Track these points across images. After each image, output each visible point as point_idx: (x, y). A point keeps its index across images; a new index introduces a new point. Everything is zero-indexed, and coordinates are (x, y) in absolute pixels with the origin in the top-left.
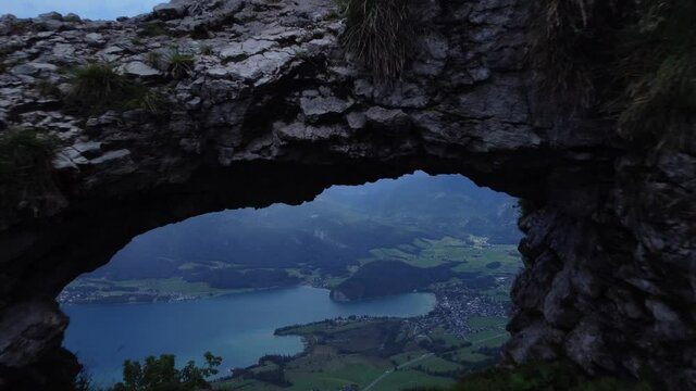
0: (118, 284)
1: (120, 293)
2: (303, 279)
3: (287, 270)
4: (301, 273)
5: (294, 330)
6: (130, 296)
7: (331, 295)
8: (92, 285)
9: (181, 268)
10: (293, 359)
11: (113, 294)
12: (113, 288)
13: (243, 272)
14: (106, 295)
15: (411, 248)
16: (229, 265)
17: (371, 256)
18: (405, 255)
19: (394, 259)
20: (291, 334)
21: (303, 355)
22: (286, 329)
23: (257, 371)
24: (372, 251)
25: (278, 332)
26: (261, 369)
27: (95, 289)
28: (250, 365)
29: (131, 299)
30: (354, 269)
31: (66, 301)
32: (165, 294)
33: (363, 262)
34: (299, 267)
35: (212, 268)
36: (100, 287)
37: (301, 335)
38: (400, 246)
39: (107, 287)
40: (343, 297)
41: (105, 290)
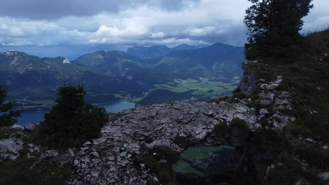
0: (32, 102)
2: (122, 99)
3: (115, 95)
4: (121, 96)
6: (39, 108)
7: (136, 105)
11: (30, 107)
12: (30, 104)
13: (94, 95)
14: (26, 107)
15: (173, 84)
17: (154, 87)
18: (170, 87)
19: (165, 89)
24: (155, 85)
30: (146, 94)
33: (150, 90)
34: (120, 93)
36: (24, 103)
38: (168, 83)
39: (27, 103)
41: (25, 105)
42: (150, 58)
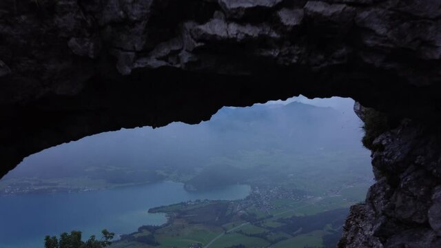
0: (44, 181)
1: (46, 187)
2: (167, 177)
3: (157, 171)
4: (166, 173)
5: (161, 210)
6: (54, 188)
7: (185, 186)
8: (27, 181)
10: (161, 227)
13: (128, 172)
16: (119, 168)
20: (158, 212)
21: (167, 225)
22: (156, 208)
23: (136, 236)
25: (151, 211)
26: (138, 235)
27: (29, 185)
29: (53, 190)
35: (107, 170)
36: (32, 183)
37: (165, 212)
40: (192, 189)
41: (35, 185)
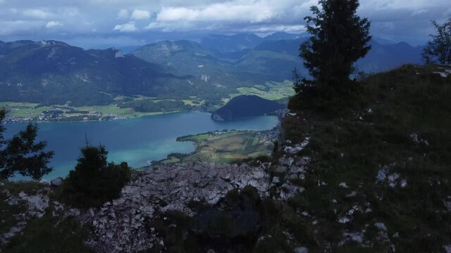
0: (75, 109)
1: (77, 115)
2: (194, 107)
3: (184, 101)
4: (193, 102)
5: (189, 138)
6: (84, 116)
7: (212, 117)
8: (59, 109)
9: (115, 99)
10: (189, 155)
11: (73, 115)
12: (73, 112)
13: (156, 102)
14: (68, 116)
15: (263, 87)
16: (147, 98)
17: (238, 92)
18: (259, 92)
19: (252, 94)
20: (187, 140)
21: (194, 153)
22: (183, 137)
23: (165, 162)
24: (238, 89)
25: (178, 139)
26: (169, 161)
27: (61, 112)
28: (162, 159)
29: (84, 118)
30: (226, 101)
31: (43, 119)
32: (106, 115)
33: (232, 96)
34: (191, 99)
35: (135, 99)
36: (65, 111)
37: (193, 140)
38: (256, 86)
39: (68, 111)
40: (219, 118)
41: (67, 113)
42: (232, 51)
